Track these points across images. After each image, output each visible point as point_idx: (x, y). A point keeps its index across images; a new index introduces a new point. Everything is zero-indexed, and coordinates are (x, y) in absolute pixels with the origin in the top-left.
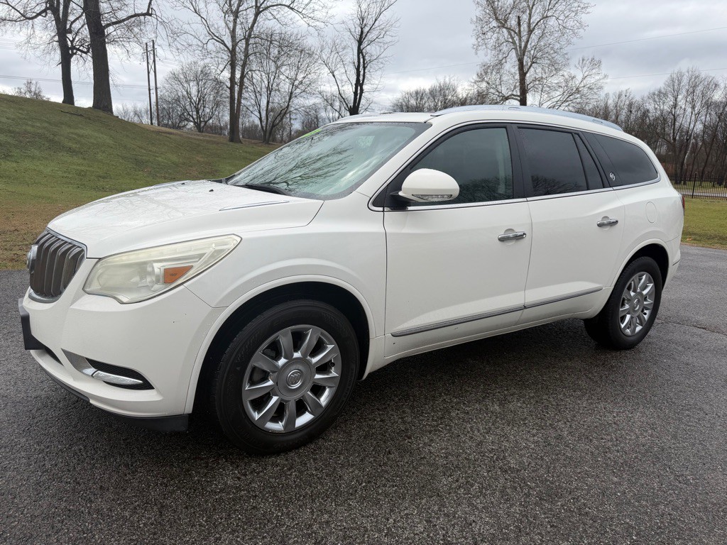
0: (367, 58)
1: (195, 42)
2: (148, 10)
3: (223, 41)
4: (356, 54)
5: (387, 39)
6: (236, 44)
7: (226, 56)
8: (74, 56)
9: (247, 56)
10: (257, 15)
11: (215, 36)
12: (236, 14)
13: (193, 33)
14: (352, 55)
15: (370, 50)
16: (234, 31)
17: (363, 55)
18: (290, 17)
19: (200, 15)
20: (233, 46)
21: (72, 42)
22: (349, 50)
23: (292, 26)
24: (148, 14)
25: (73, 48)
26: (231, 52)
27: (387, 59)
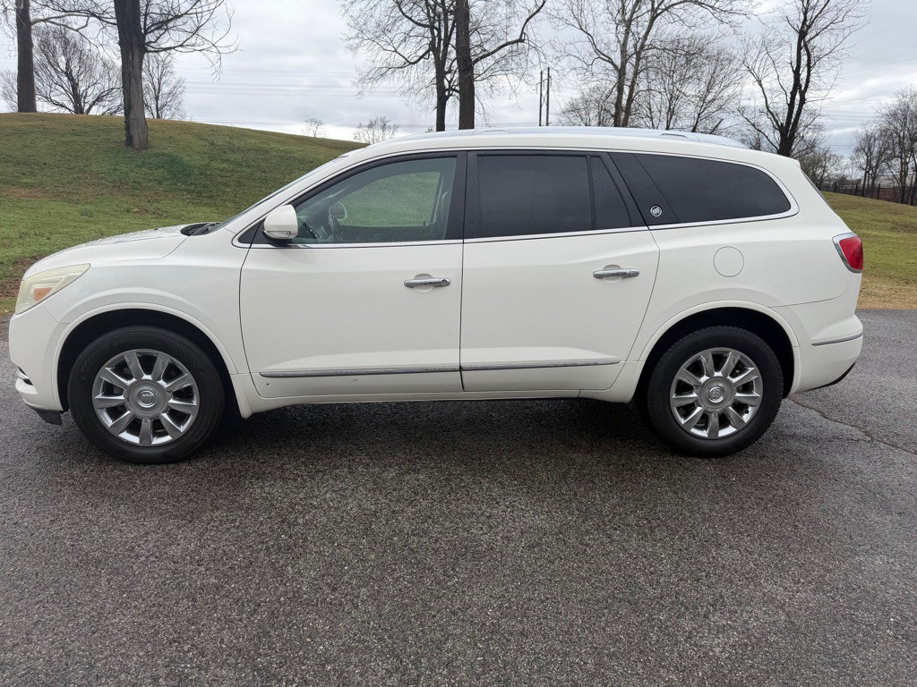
0: (814, 54)
1: (579, 64)
2: (521, 36)
3: (610, 58)
4: (796, 50)
5: (847, 22)
6: (626, 61)
7: (614, 78)
8: (451, 98)
9: (636, 74)
10: (653, 19)
11: (604, 55)
12: (628, 24)
13: (577, 55)
14: (790, 52)
15: (820, 43)
16: (624, 45)
17: (807, 50)
18: (701, 14)
19: (586, 33)
20: (622, 63)
21: (450, 82)
22: (786, 47)
23: (703, 27)
24: (521, 40)
25: (450, 89)
26: (619, 71)
27: (844, 51)
